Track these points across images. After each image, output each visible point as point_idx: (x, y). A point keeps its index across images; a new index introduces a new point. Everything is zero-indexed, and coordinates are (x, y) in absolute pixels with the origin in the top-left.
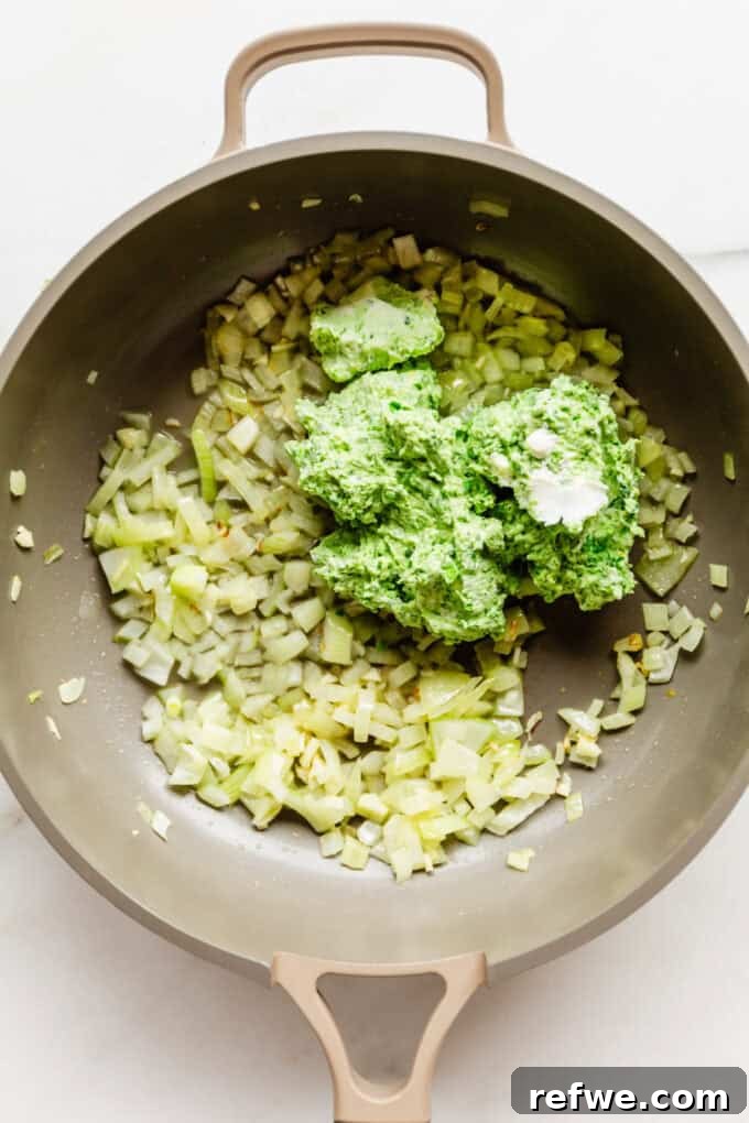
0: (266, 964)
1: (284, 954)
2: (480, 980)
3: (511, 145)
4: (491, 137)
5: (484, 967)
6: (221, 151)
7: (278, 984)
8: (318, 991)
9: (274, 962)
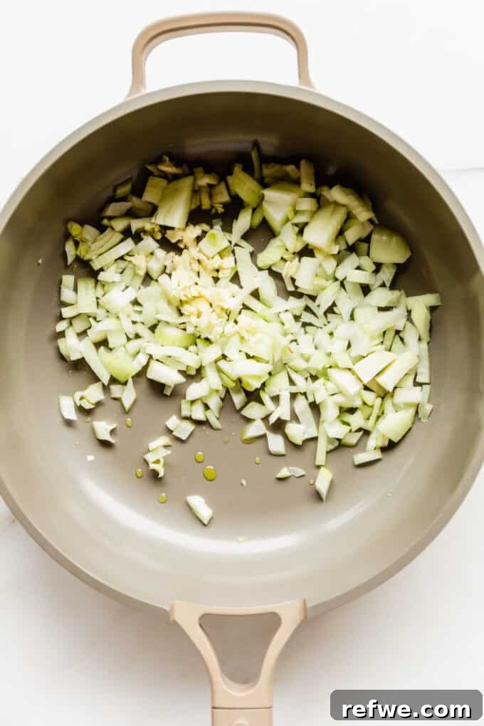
0: (168, 609)
1: (178, 602)
2: (302, 617)
3: (313, 87)
4: (301, 82)
5: (305, 609)
6: (131, 93)
7: (175, 623)
8: (201, 625)
9: (172, 608)
